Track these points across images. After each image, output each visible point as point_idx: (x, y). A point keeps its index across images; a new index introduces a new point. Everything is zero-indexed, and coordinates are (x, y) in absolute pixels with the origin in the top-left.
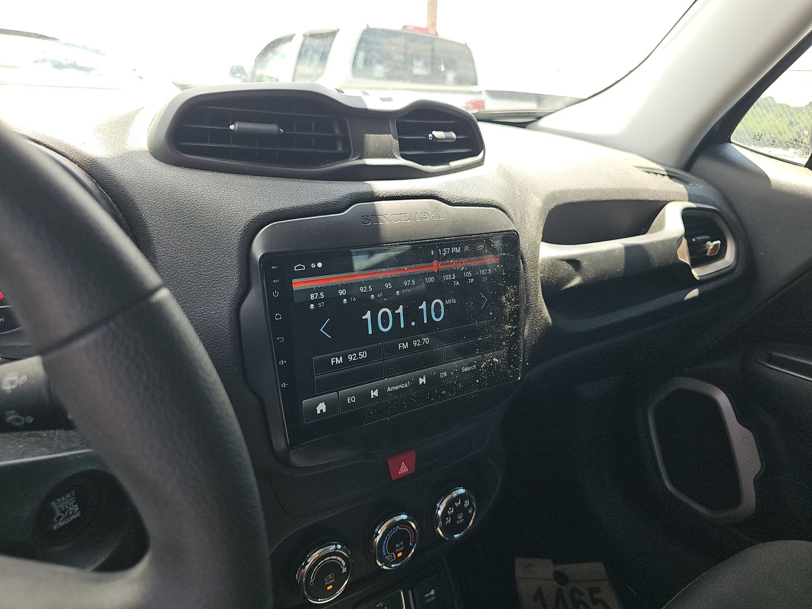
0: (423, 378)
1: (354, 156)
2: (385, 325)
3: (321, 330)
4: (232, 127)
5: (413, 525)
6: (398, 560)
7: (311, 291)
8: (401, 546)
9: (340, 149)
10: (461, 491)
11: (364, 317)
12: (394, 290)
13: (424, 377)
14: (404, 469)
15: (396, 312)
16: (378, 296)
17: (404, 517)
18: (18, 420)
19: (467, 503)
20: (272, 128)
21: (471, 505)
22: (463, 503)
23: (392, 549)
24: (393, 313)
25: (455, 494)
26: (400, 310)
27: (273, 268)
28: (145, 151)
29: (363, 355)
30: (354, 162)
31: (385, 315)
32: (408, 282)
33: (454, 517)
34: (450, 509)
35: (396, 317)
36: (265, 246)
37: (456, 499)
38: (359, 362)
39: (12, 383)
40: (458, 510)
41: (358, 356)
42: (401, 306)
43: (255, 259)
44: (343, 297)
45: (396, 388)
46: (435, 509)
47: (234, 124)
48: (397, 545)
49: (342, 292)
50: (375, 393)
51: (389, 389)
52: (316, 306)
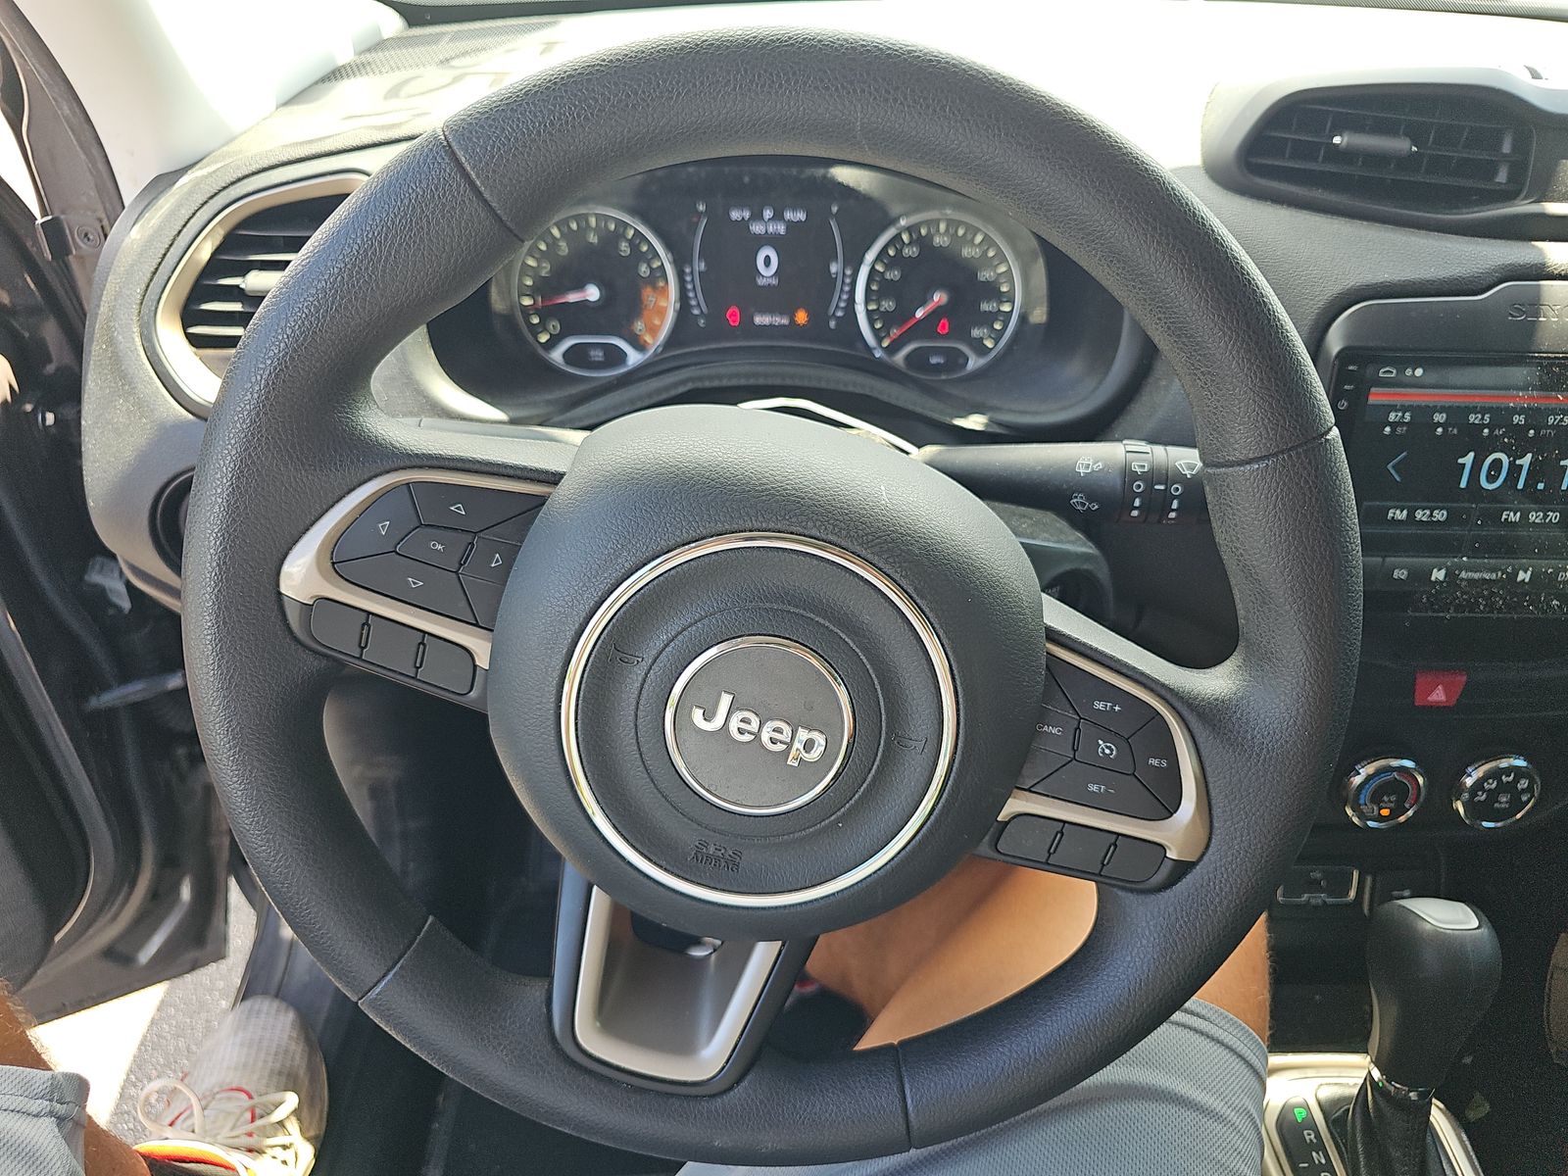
0: (1526, 572)
1: (1526, 198)
2: (1491, 479)
3: (1389, 466)
4: (1337, 140)
5: (1420, 780)
6: (1380, 819)
7: (1393, 408)
8: (1390, 801)
9: (1502, 177)
10: (1521, 763)
11: (1460, 461)
12: (1527, 427)
13: (1529, 573)
14: (1438, 696)
15: (1518, 462)
16: (1496, 432)
17: (1409, 764)
18: (1083, 505)
19: (1523, 784)
20: (1402, 145)
21: (1530, 789)
22: (1516, 781)
23: (1377, 798)
24: (1512, 464)
25: (1504, 763)
26: (1526, 461)
27: (1351, 368)
28: (1197, 167)
29: (1440, 515)
30: (1523, 207)
31: (1497, 464)
32: (1555, 419)
33: (1493, 795)
34: (1491, 781)
35: (1514, 470)
36: (1348, 336)
37: (1508, 771)
38: (1431, 523)
39: (1088, 466)
40: (1503, 788)
41: (1431, 515)
42: (1529, 455)
43: (1328, 353)
44: (1439, 424)
45: (1476, 576)
46: (1463, 773)
47: (1341, 135)
48: (1385, 798)
49: (1439, 418)
50: (1438, 575)
51: (1463, 575)
52: (1393, 430)
